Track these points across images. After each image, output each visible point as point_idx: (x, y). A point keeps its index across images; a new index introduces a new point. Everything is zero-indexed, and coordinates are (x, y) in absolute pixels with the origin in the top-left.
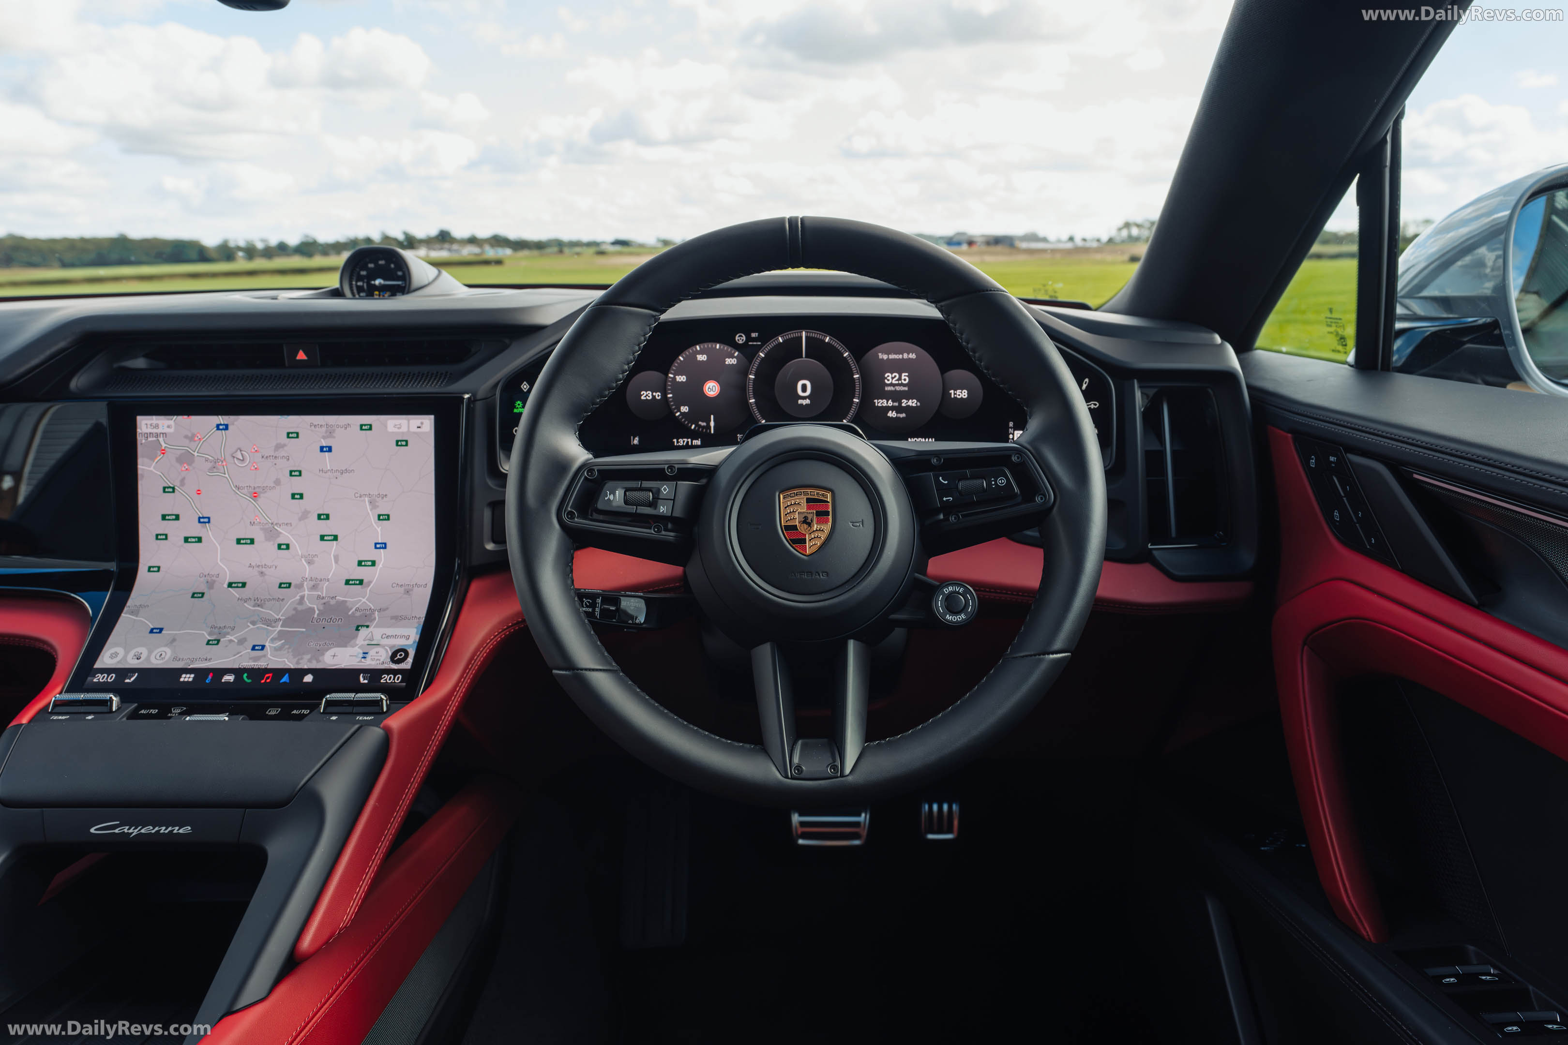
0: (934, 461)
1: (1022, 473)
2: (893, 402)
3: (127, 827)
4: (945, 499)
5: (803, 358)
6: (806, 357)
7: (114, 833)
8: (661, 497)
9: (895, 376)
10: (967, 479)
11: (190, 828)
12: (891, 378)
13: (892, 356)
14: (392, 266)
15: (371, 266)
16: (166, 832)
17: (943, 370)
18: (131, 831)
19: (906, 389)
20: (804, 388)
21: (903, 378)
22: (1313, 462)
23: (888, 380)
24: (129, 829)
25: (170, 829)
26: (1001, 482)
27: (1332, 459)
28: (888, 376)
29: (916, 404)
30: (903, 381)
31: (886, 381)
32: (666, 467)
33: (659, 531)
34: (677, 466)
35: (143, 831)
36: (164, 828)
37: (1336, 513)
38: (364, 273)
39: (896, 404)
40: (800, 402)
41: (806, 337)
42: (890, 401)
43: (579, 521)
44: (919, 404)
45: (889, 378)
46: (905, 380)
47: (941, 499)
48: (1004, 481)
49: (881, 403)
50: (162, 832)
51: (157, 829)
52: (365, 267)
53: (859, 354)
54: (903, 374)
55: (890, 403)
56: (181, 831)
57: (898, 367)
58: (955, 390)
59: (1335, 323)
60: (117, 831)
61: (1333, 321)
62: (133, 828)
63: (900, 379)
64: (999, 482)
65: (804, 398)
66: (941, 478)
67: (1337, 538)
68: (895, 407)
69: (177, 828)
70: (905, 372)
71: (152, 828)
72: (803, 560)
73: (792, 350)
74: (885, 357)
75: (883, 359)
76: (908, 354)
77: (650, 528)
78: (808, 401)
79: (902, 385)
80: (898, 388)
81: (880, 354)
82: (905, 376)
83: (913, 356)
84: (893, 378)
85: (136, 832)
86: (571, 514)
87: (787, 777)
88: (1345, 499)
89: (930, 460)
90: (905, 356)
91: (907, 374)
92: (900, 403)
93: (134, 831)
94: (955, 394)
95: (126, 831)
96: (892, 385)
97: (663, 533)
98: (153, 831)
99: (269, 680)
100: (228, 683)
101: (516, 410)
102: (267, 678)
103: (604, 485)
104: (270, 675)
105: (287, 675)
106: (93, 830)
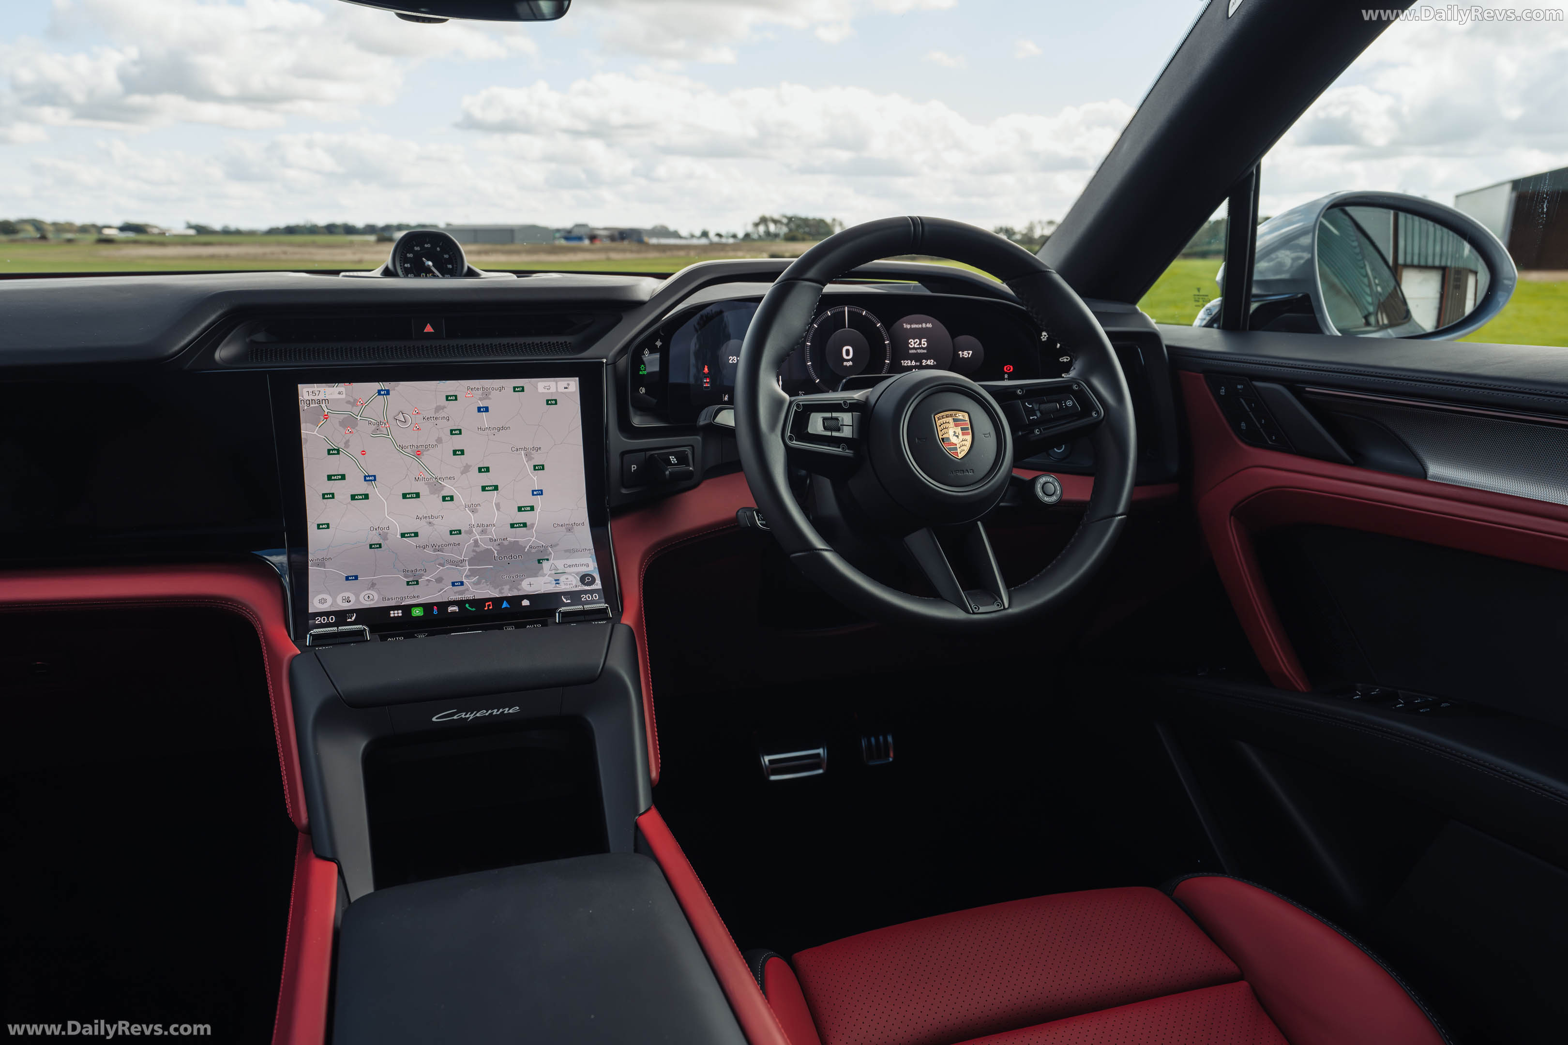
0: (1019, 392)
1: (1080, 396)
2: (916, 362)
3: (464, 713)
4: (1031, 418)
5: (846, 328)
6: (848, 328)
7: (453, 719)
8: (845, 424)
9: (917, 342)
10: (1045, 403)
11: (518, 708)
12: (913, 343)
13: (914, 326)
14: (438, 249)
15: (417, 248)
16: (498, 713)
17: (953, 336)
18: (468, 716)
19: (925, 351)
20: (848, 352)
21: (923, 343)
22: (1223, 392)
23: (911, 345)
24: (465, 715)
25: (501, 710)
26: (1069, 403)
27: (1239, 387)
28: (911, 342)
29: (933, 363)
30: (923, 346)
31: (910, 345)
32: (842, 402)
33: (843, 448)
34: (848, 402)
35: (478, 715)
36: (496, 710)
37: (1243, 425)
38: (410, 255)
39: (918, 364)
40: (845, 363)
41: (848, 311)
42: (913, 362)
43: (795, 444)
44: (935, 363)
45: (912, 343)
46: (924, 344)
47: (1029, 419)
48: (1071, 403)
49: (906, 363)
50: (494, 713)
51: (490, 712)
52: (411, 250)
53: (888, 325)
54: (923, 340)
55: (914, 363)
56: (511, 711)
57: (918, 334)
58: (963, 351)
59: (1202, 298)
60: (455, 717)
61: (1201, 297)
62: (469, 713)
63: (920, 344)
65: (848, 361)
66: (1026, 404)
67: (1246, 443)
68: (917, 365)
69: (507, 709)
70: (924, 338)
71: (485, 711)
72: (958, 462)
73: (837, 322)
74: (909, 326)
75: (907, 328)
76: (926, 324)
77: (839, 448)
78: (850, 363)
79: (922, 348)
80: (919, 351)
81: (904, 324)
82: (924, 341)
83: (929, 325)
84: (915, 343)
85: (472, 716)
86: (791, 438)
87: (969, 613)
88: (1250, 413)
89: (1015, 392)
90: (924, 325)
91: (925, 340)
92: (921, 363)
93: (471, 716)
94: (963, 354)
95: (463, 716)
96: (914, 348)
97: (847, 451)
98: (487, 714)
99: (491, 608)
100: (453, 613)
101: (641, 373)
102: (489, 606)
103: (809, 415)
104: (490, 603)
105: (505, 602)
106: (434, 719)
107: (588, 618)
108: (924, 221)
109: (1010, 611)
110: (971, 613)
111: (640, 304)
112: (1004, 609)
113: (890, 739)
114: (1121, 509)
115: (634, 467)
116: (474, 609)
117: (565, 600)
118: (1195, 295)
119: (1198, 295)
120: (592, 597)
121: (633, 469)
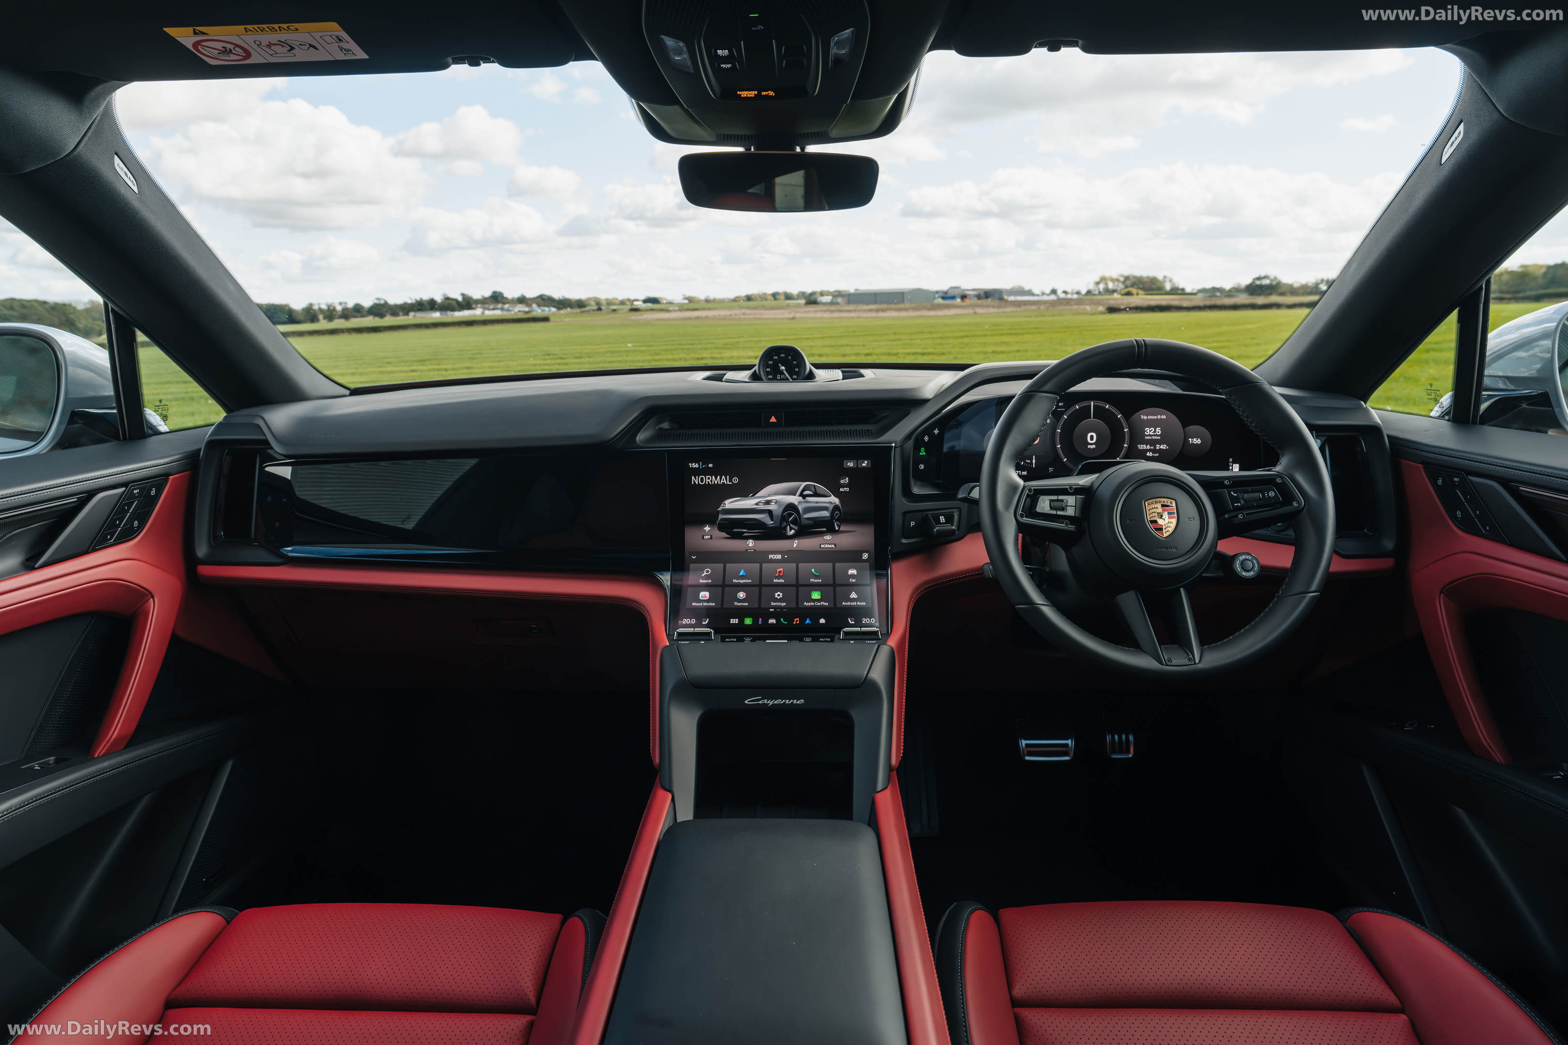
0: (1226, 482)
1: (1283, 489)
2: (1150, 446)
3: (766, 700)
4: (1235, 505)
5: (1091, 418)
6: (1093, 418)
8: (1069, 505)
9: (1152, 430)
10: (1250, 493)
11: (803, 701)
12: (1149, 431)
13: (1150, 417)
14: (790, 358)
15: (775, 358)
16: (790, 703)
17: (1184, 427)
18: (768, 702)
19: (1159, 438)
20: (1092, 438)
21: (1157, 431)
22: (1440, 482)
23: (1147, 432)
24: (767, 701)
25: (791, 701)
26: (1272, 494)
27: (1456, 479)
28: (1147, 430)
29: (1166, 447)
30: (1157, 433)
31: (1146, 433)
32: (1068, 487)
33: (1067, 524)
34: (1074, 487)
35: (775, 702)
36: (788, 701)
37: (1459, 513)
38: (770, 362)
39: (1152, 448)
40: (1089, 446)
41: (1094, 405)
42: (1148, 446)
43: (1025, 520)
44: (1167, 447)
45: (1148, 431)
46: (1158, 432)
47: (1233, 506)
48: (1273, 494)
49: (1142, 447)
50: (787, 703)
51: (784, 701)
52: (772, 359)
53: (1127, 417)
54: (1157, 429)
55: (1148, 447)
56: (798, 702)
57: (1154, 424)
58: (1193, 438)
59: (1434, 393)
60: (760, 702)
61: (1432, 391)
62: (770, 701)
63: (1155, 431)
64: (1270, 494)
65: (1092, 444)
66: (1232, 493)
67: (1461, 529)
68: (1152, 449)
69: (796, 701)
70: (1158, 427)
71: (781, 701)
72: (1163, 540)
73: (1084, 413)
74: (1145, 418)
75: (1144, 419)
76: (1161, 416)
77: (1062, 523)
78: (1094, 446)
79: (1158, 436)
80: (1154, 437)
81: (1142, 416)
82: (1158, 430)
83: (1164, 417)
84: (1150, 431)
86: (1022, 516)
87: (1162, 664)
88: (1465, 503)
89: (1223, 482)
90: (1159, 417)
91: (1160, 429)
92: (1155, 447)
93: (771, 703)
94: (1192, 441)
95: (765, 702)
96: (1149, 435)
97: (1069, 526)
98: (782, 703)
99: (798, 622)
100: (772, 624)
101: (921, 454)
102: (797, 621)
103: (1039, 498)
104: (798, 619)
105: (808, 619)
106: (746, 702)
107: (863, 637)
108: (1147, 342)
109: (1200, 666)
110: (1164, 665)
111: (925, 401)
112: (1195, 664)
113: (1131, 738)
114: (1314, 588)
115: (913, 523)
116: (786, 623)
117: (850, 621)
118: (1427, 389)
119: (1430, 390)
120: (870, 621)
121: (912, 525)
